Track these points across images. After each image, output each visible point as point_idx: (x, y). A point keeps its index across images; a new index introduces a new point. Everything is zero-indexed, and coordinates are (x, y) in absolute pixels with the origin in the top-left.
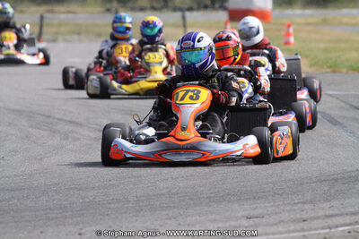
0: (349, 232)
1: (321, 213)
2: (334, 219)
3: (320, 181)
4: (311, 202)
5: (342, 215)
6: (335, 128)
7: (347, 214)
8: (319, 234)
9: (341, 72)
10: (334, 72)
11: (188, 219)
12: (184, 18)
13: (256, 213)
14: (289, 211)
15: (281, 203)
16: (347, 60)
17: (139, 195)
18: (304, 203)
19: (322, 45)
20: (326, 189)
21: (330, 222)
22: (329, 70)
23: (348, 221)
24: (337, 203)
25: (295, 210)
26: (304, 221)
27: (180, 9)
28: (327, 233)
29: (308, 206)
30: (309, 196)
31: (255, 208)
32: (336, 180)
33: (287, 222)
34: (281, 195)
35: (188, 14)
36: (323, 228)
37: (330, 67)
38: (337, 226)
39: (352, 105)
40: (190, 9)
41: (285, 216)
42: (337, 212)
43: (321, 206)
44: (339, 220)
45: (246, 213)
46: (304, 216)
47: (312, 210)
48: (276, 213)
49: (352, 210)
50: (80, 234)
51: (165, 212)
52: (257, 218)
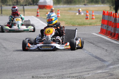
1: (68, 73)
2: (72, 74)
3: (68, 62)
4: (65, 69)
5: (75, 73)
7: (77, 73)
9: (75, 26)
10: (73, 26)
12: (24, 8)
13: (47, 72)
14: (58, 72)
15: (55, 69)
16: (78, 22)
17: (8, 67)
18: (63, 69)
19: (69, 17)
20: (70, 64)
22: (71, 25)
24: (73, 69)
25: (60, 72)
27: (22, 5)
29: (64, 70)
30: (64, 67)
31: (47, 71)
32: (74, 61)
34: (56, 67)
35: (25, 7)
37: (72, 24)
40: (26, 5)
41: (57, 74)
42: (74, 72)
43: (68, 70)
45: (44, 73)
46: (63, 74)
47: (66, 71)
48: (54, 73)
49: (78, 71)
51: (17, 73)
52: (47, 74)
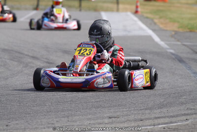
0: (164, 128)
1: (153, 116)
2: (159, 120)
6: (180, 64)
7: (168, 117)
8: (147, 129)
10: (191, 31)
11: (75, 117)
13: (115, 115)
14: (135, 114)
18: (146, 109)
20: (162, 100)
21: (156, 121)
22: (188, 30)
23: (166, 121)
24: (164, 110)
25: (139, 114)
26: (141, 120)
28: (151, 129)
29: (147, 112)
31: (117, 112)
33: (131, 121)
36: (150, 126)
38: (159, 124)
39: (194, 51)
41: (132, 117)
42: (163, 115)
44: (162, 120)
45: (110, 115)
46: (143, 118)
47: (149, 113)
48: (127, 115)
50: (7, 126)
51: (63, 113)
52: (115, 118)
